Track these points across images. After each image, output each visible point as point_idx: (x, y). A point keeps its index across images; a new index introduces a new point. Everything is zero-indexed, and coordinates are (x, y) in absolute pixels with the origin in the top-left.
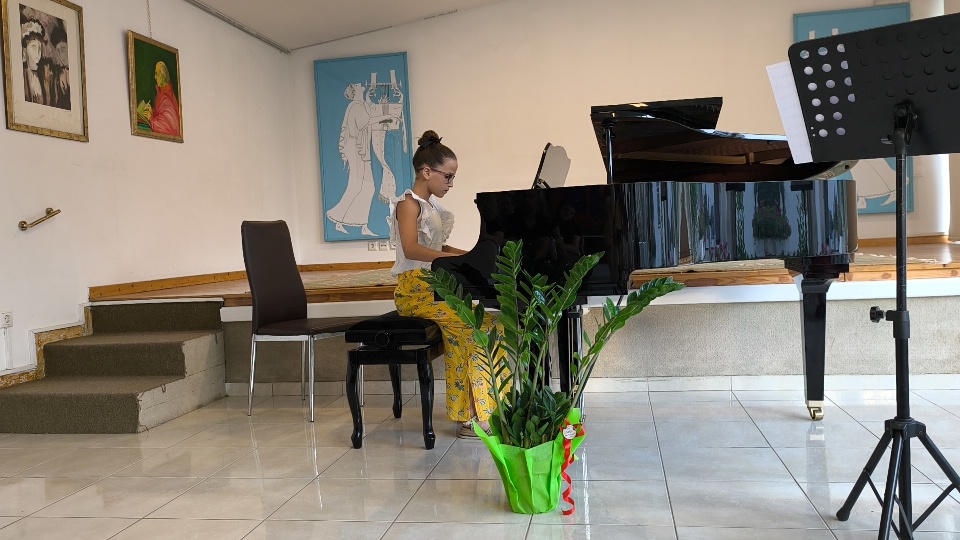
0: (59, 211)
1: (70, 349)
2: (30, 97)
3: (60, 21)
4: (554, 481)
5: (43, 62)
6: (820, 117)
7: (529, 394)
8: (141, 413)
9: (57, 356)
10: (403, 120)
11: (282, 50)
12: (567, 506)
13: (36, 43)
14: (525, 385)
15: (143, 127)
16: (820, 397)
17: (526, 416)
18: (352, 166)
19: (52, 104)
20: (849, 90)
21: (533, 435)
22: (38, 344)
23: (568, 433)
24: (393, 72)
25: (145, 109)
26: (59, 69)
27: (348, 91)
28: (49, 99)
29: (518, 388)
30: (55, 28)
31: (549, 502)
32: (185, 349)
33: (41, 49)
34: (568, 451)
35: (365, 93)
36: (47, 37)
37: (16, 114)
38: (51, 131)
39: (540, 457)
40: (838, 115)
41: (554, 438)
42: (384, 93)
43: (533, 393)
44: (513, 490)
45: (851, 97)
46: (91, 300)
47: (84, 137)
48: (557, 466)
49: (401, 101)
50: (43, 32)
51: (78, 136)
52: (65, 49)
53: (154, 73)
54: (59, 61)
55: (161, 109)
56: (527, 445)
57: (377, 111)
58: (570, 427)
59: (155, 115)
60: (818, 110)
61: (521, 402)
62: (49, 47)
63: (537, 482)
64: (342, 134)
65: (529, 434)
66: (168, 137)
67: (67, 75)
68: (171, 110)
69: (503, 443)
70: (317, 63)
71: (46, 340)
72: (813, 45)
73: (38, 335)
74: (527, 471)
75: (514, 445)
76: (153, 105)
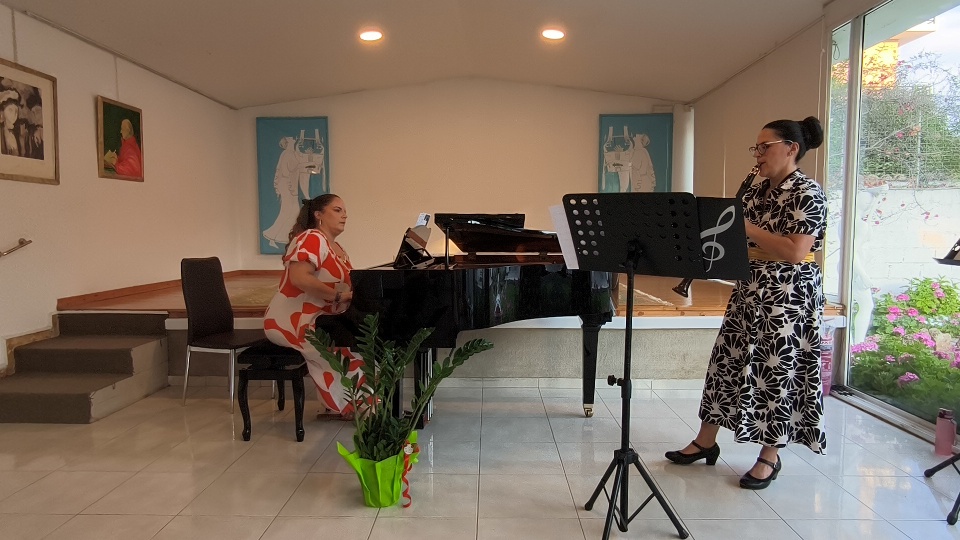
0: (30, 242)
1: (37, 352)
2: (6, 151)
3: (36, 89)
4: (397, 485)
5: (19, 122)
7: (380, 422)
8: (92, 408)
9: (27, 357)
10: (323, 167)
11: (231, 108)
12: (406, 501)
13: (13, 107)
14: (380, 412)
15: (108, 171)
16: (592, 402)
17: (377, 437)
18: (282, 199)
19: (27, 156)
20: (601, 229)
21: (382, 451)
22: (9, 348)
23: (408, 450)
24: (317, 131)
25: (111, 157)
26: (33, 128)
27: (282, 142)
28: (23, 152)
29: (374, 411)
30: (31, 96)
31: (392, 499)
32: (132, 353)
33: (17, 112)
34: (407, 463)
35: (295, 145)
36: (23, 102)
38: (25, 177)
39: (386, 468)
40: (594, 243)
41: (398, 453)
42: (310, 145)
43: (383, 424)
44: (366, 490)
45: (602, 233)
46: (58, 309)
47: (56, 180)
48: (399, 473)
49: (323, 152)
50: (20, 97)
51: (48, 180)
52: (40, 112)
53: (120, 128)
54: (34, 121)
55: (124, 156)
56: (377, 458)
57: (304, 159)
58: (410, 445)
59: (120, 161)
60: (582, 238)
61: (375, 426)
62: (25, 110)
63: (384, 486)
64: (277, 174)
65: (379, 452)
67: (41, 131)
68: (134, 156)
69: (361, 457)
70: (258, 120)
71: (16, 344)
72: (578, 197)
73: (10, 341)
74: (377, 477)
75: (368, 458)
76: (118, 153)
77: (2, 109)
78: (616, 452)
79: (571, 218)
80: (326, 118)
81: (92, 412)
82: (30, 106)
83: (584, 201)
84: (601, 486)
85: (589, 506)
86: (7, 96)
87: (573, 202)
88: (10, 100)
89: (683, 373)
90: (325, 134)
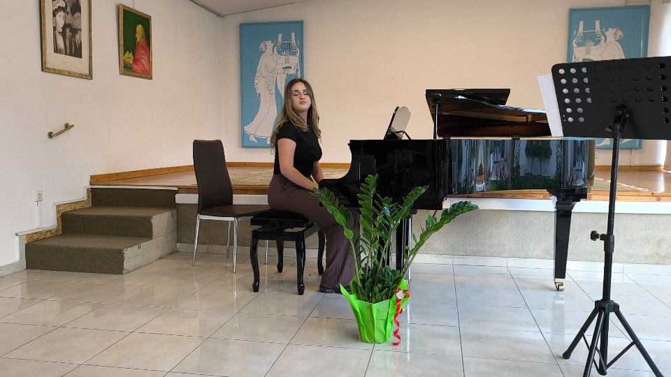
0: (73, 126)
1: (79, 216)
2: (57, 50)
4: (389, 324)
5: (66, 26)
6: (569, 110)
7: (377, 270)
8: (125, 261)
9: (70, 221)
10: (299, 68)
11: (219, 15)
12: (396, 340)
13: (61, 14)
14: (374, 264)
16: (563, 277)
17: (374, 283)
18: (262, 97)
19: (71, 55)
20: (588, 95)
21: (378, 294)
22: (58, 212)
23: (400, 295)
24: (293, 34)
25: (129, 57)
26: (75, 31)
27: (262, 45)
28: (68, 51)
29: (370, 264)
30: (74, 4)
31: (385, 337)
32: (153, 221)
33: (65, 18)
34: (399, 306)
35: (273, 48)
36: (68, 10)
37: (48, 61)
38: (69, 72)
39: (381, 309)
40: (580, 110)
41: (391, 298)
42: (286, 48)
43: (379, 270)
44: (363, 328)
45: (589, 100)
48: (391, 315)
49: (298, 54)
50: (66, 6)
51: (86, 76)
52: (79, 17)
53: (135, 33)
54: (76, 26)
55: (139, 57)
56: (373, 301)
57: (282, 60)
59: (135, 61)
60: (568, 106)
61: (371, 274)
63: (379, 324)
64: (257, 75)
65: (375, 295)
67: (80, 34)
68: (145, 57)
69: (359, 299)
70: (242, 26)
71: (63, 210)
72: (566, 66)
73: (58, 206)
74: (373, 317)
75: (365, 300)
76: (133, 54)
77: (54, 15)
78: (597, 302)
79: (558, 88)
80: (301, 22)
81: (125, 266)
82: (73, 13)
83: (573, 71)
84: (581, 334)
85: (567, 355)
86: (58, 5)
87: (562, 71)
88: (59, 7)
89: (657, 258)
90: (300, 37)
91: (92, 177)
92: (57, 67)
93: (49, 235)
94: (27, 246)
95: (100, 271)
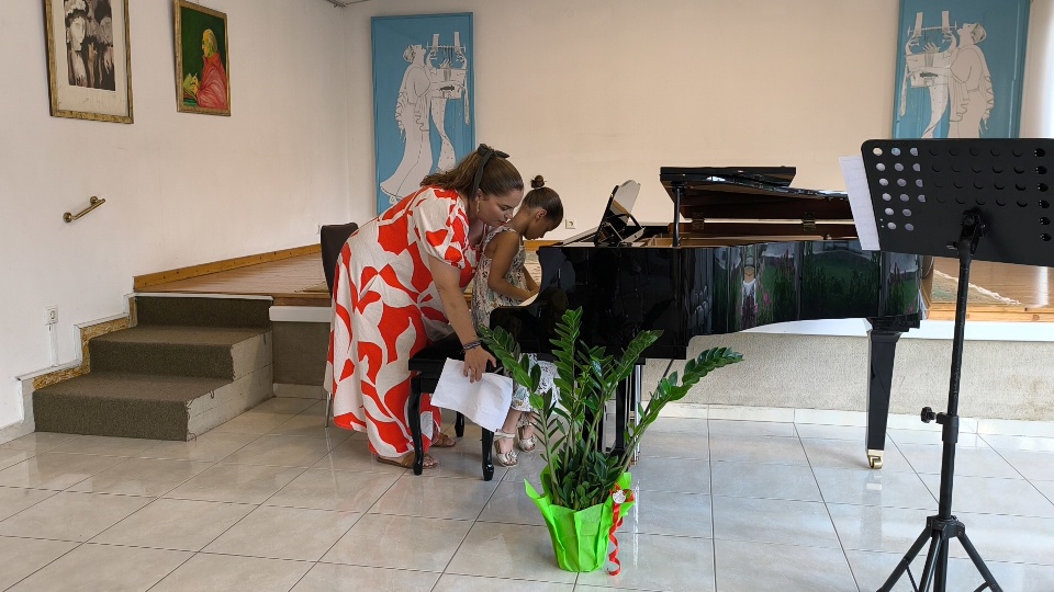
0: (104, 201)
1: (116, 345)
2: (74, 81)
4: (601, 542)
5: (87, 40)
6: (889, 211)
7: (581, 458)
8: (190, 420)
9: (103, 351)
10: (466, 88)
11: (336, 4)
12: (614, 567)
13: (79, 21)
14: (578, 445)
15: (189, 102)
16: (881, 447)
17: (577, 478)
18: (409, 136)
19: (97, 86)
20: (920, 191)
21: (584, 497)
22: (84, 338)
23: (618, 497)
24: (457, 34)
25: (192, 79)
26: (103, 47)
27: (407, 51)
28: (93, 80)
29: (571, 444)
30: (99, 3)
31: (595, 562)
32: (233, 352)
33: (85, 27)
34: (617, 514)
35: (425, 56)
37: (60, 99)
38: (95, 115)
39: (589, 519)
40: (907, 212)
41: (603, 502)
42: (446, 56)
43: (584, 460)
44: (560, 547)
45: (922, 198)
46: (135, 290)
47: (129, 118)
48: (605, 528)
49: (465, 67)
50: (87, 8)
51: (123, 118)
52: (109, 25)
53: (201, 42)
54: (104, 39)
55: (207, 82)
56: (576, 507)
57: (437, 77)
58: (620, 492)
59: (202, 88)
60: (888, 204)
61: (573, 463)
62: (93, 24)
63: (585, 543)
64: (399, 100)
65: (579, 497)
66: (215, 110)
67: (111, 52)
68: (218, 81)
69: (553, 503)
70: (375, 21)
71: (91, 334)
72: (886, 145)
73: (83, 330)
74: (575, 532)
75: (563, 505)
76: (199, 78)
77: (68, 24)
78: (929, 519)
79: (872, 176)
80: (470, 15)
81: (189, 427)
82: (98, 20)
83: (896, 151)
84: (904, 565)
86: (74, 7)
87: (878, 151)
88: (76, 10)
89: (1031, 411)
90: (468, 39)
91: (137, 279)
92: (76, 108)
93: (70, 376)
94: (35, 395)
95: (152, 436)
